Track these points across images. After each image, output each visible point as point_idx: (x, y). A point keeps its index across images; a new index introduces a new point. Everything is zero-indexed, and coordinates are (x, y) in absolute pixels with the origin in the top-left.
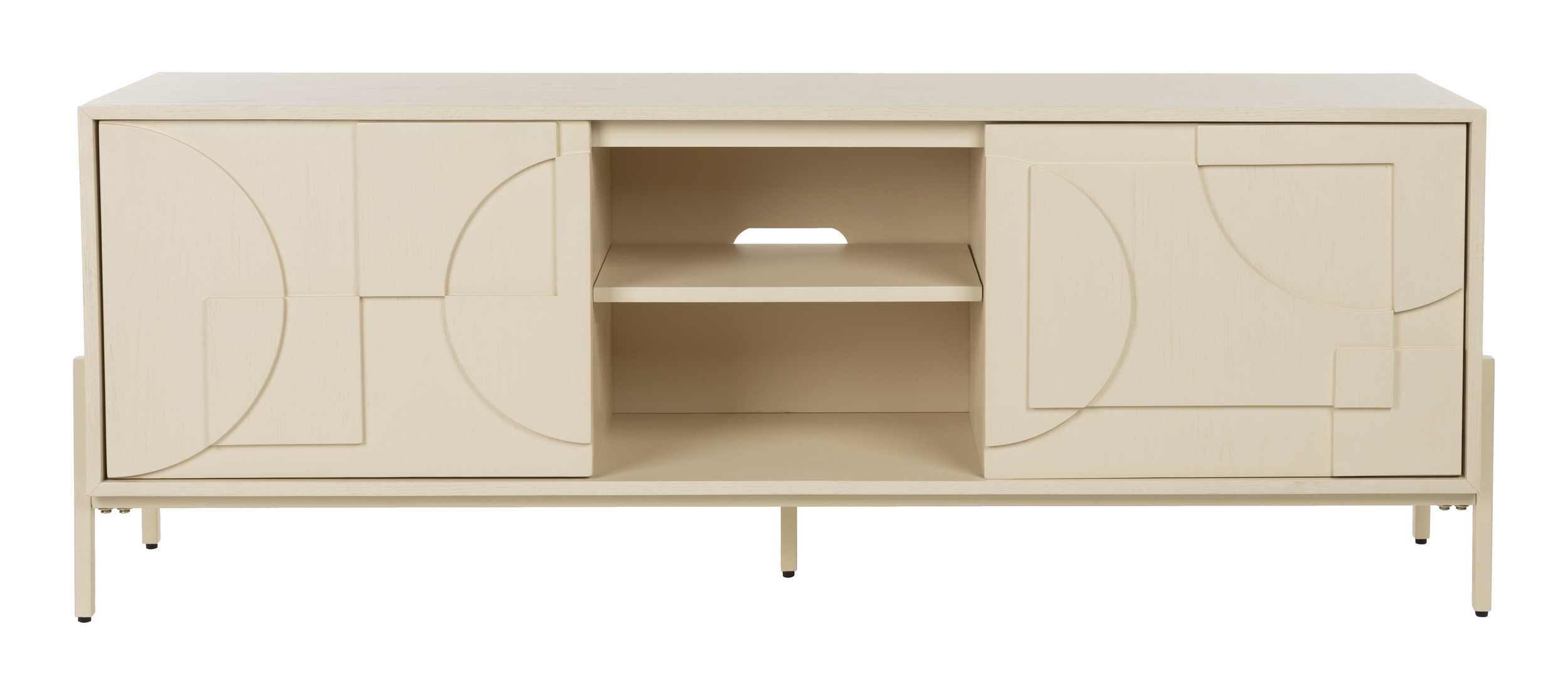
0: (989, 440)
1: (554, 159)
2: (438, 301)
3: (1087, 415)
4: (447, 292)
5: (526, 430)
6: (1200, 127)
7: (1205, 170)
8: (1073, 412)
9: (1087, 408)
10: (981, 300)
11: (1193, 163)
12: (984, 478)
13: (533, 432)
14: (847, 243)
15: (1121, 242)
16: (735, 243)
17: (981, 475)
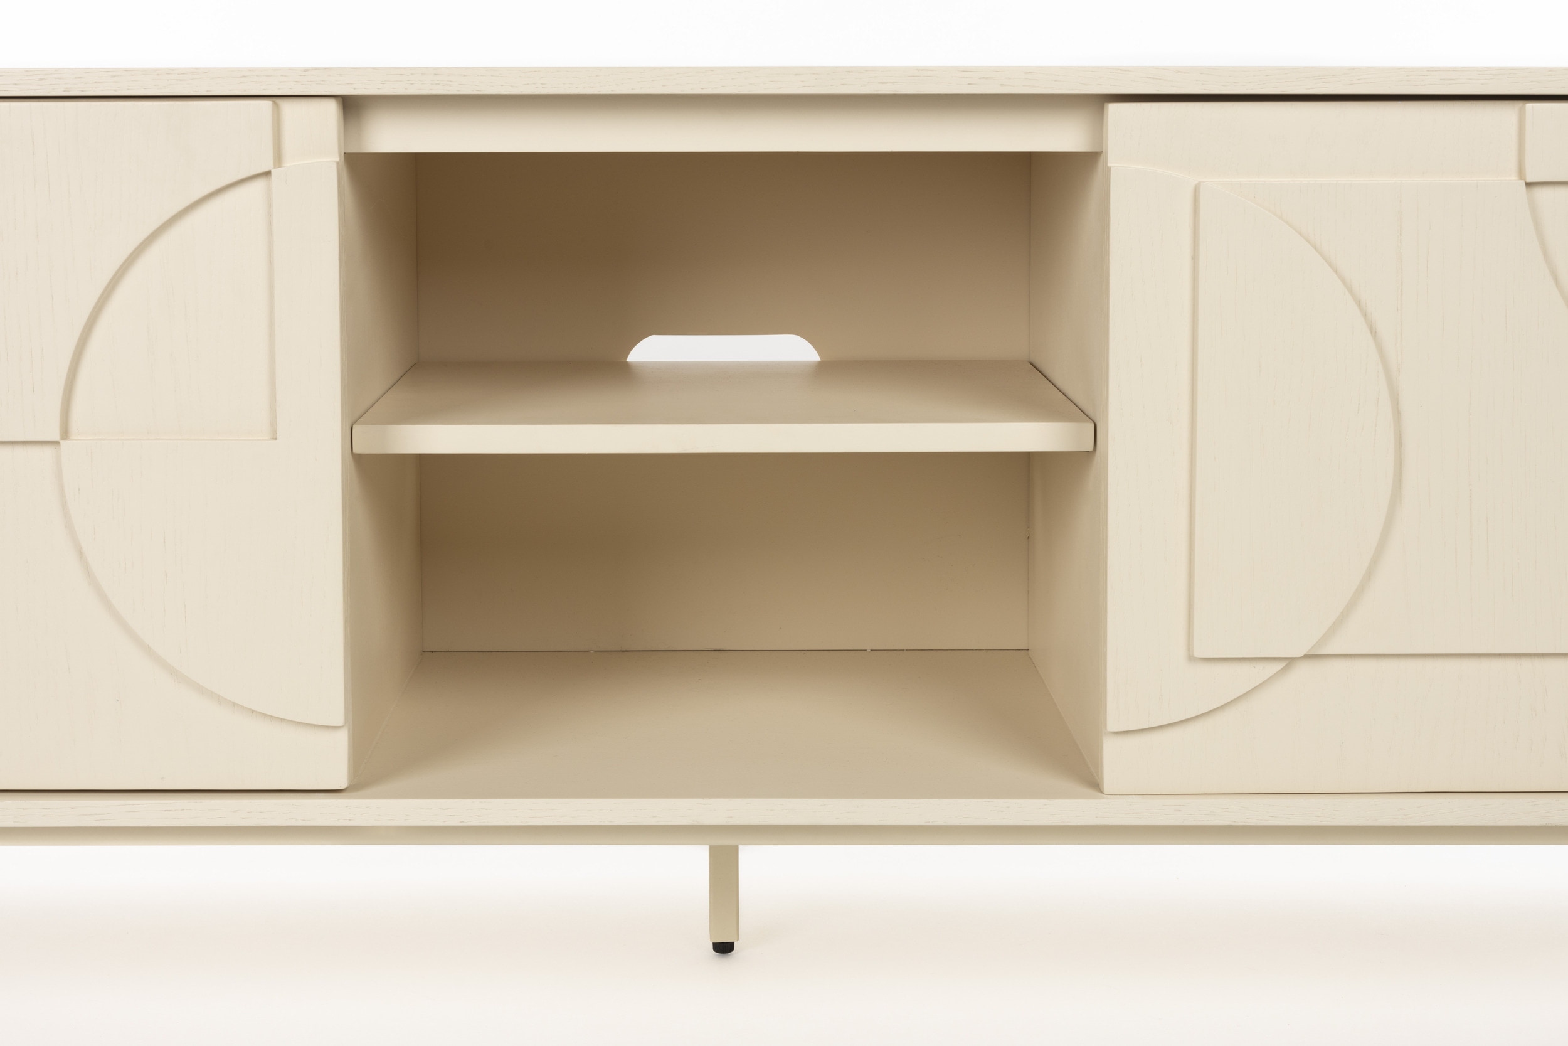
0: (1115, 720)
1: (267, 174)
2: (48, 451)
3: (1303, 671)
4: (65, 433)
5: (220, 700)
6: (1530, 106)
7: (1542, 194)
8: (1277, 667)
9: (1308, 657)
10: (1090, 448)
11: (1514, 178)
12: (1101, 792)
13: (234, 704)
14: (818, 359)
15: (1374, 333)
16: (628, 360)
17: (1094, 783)
